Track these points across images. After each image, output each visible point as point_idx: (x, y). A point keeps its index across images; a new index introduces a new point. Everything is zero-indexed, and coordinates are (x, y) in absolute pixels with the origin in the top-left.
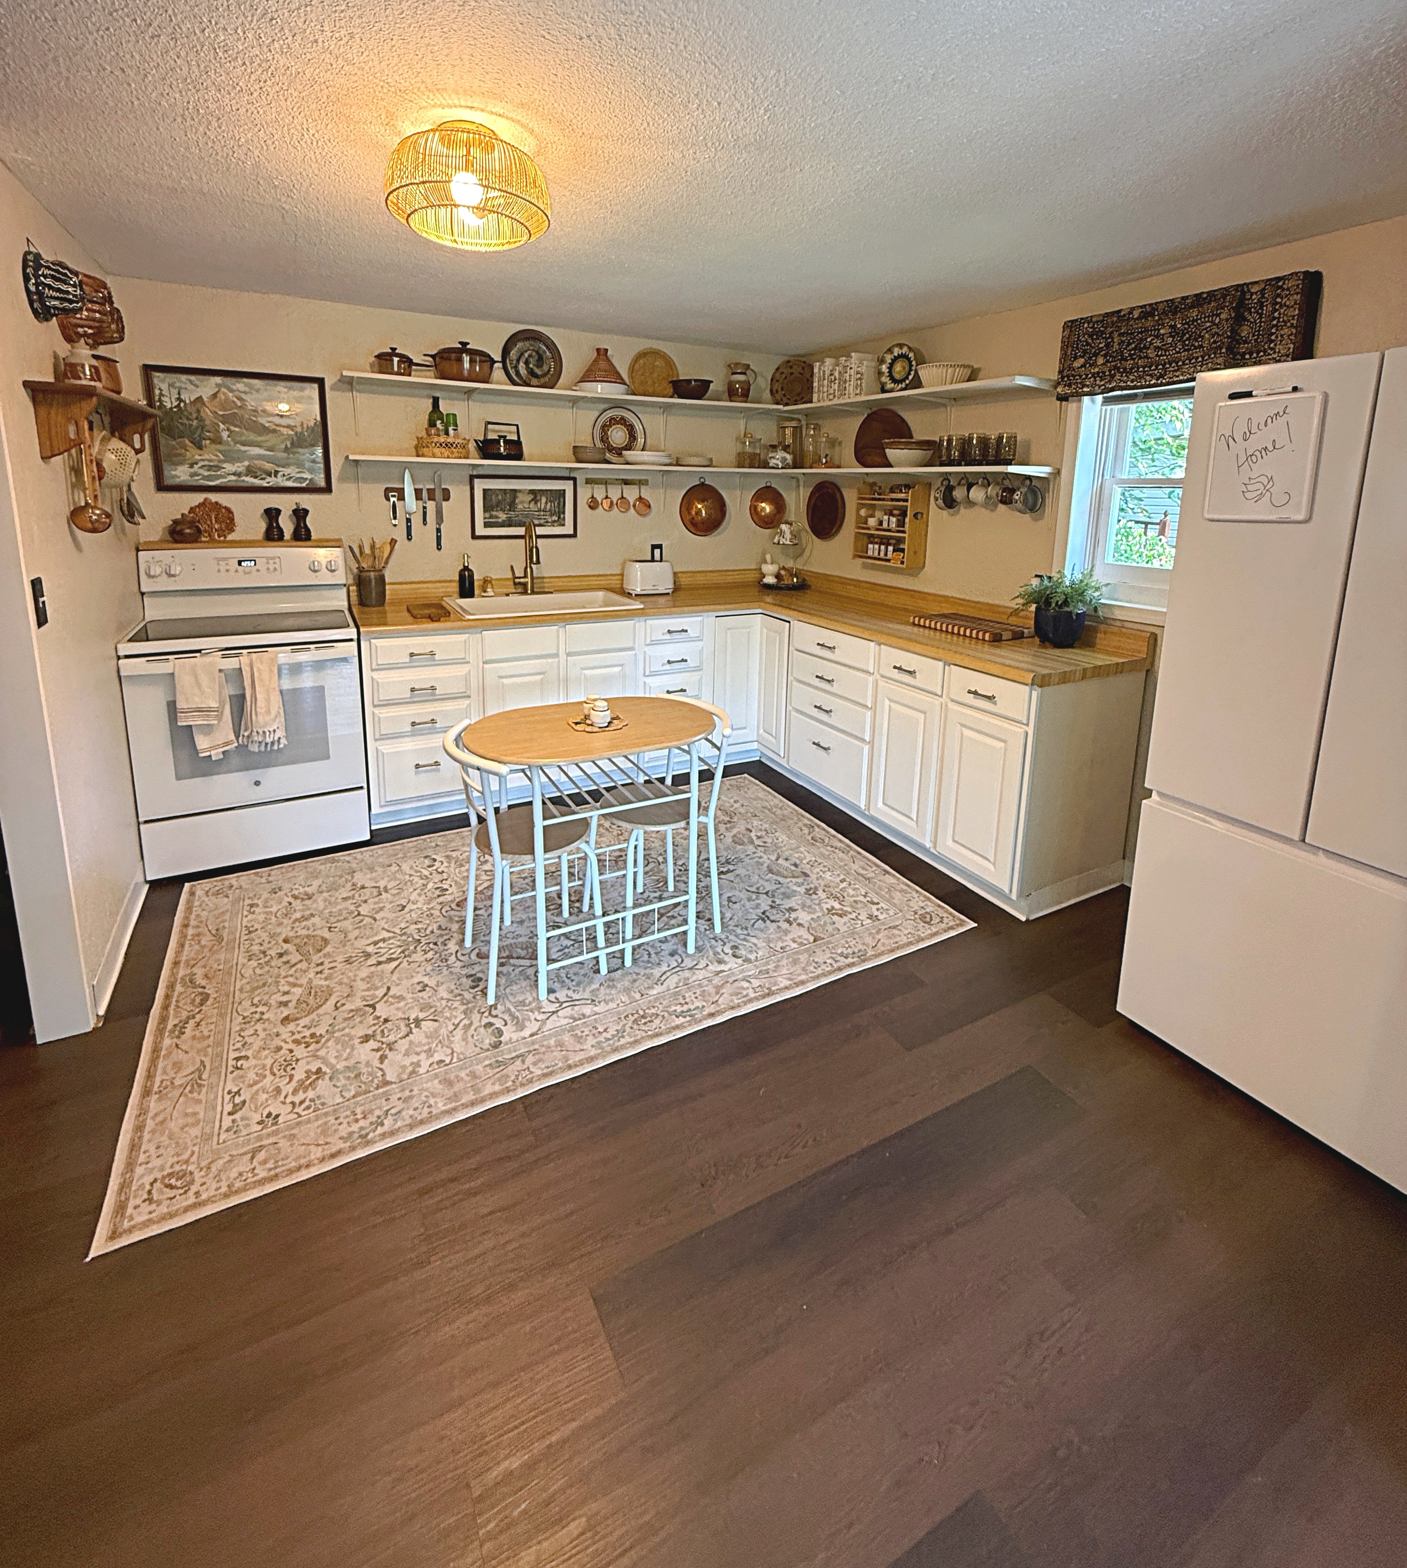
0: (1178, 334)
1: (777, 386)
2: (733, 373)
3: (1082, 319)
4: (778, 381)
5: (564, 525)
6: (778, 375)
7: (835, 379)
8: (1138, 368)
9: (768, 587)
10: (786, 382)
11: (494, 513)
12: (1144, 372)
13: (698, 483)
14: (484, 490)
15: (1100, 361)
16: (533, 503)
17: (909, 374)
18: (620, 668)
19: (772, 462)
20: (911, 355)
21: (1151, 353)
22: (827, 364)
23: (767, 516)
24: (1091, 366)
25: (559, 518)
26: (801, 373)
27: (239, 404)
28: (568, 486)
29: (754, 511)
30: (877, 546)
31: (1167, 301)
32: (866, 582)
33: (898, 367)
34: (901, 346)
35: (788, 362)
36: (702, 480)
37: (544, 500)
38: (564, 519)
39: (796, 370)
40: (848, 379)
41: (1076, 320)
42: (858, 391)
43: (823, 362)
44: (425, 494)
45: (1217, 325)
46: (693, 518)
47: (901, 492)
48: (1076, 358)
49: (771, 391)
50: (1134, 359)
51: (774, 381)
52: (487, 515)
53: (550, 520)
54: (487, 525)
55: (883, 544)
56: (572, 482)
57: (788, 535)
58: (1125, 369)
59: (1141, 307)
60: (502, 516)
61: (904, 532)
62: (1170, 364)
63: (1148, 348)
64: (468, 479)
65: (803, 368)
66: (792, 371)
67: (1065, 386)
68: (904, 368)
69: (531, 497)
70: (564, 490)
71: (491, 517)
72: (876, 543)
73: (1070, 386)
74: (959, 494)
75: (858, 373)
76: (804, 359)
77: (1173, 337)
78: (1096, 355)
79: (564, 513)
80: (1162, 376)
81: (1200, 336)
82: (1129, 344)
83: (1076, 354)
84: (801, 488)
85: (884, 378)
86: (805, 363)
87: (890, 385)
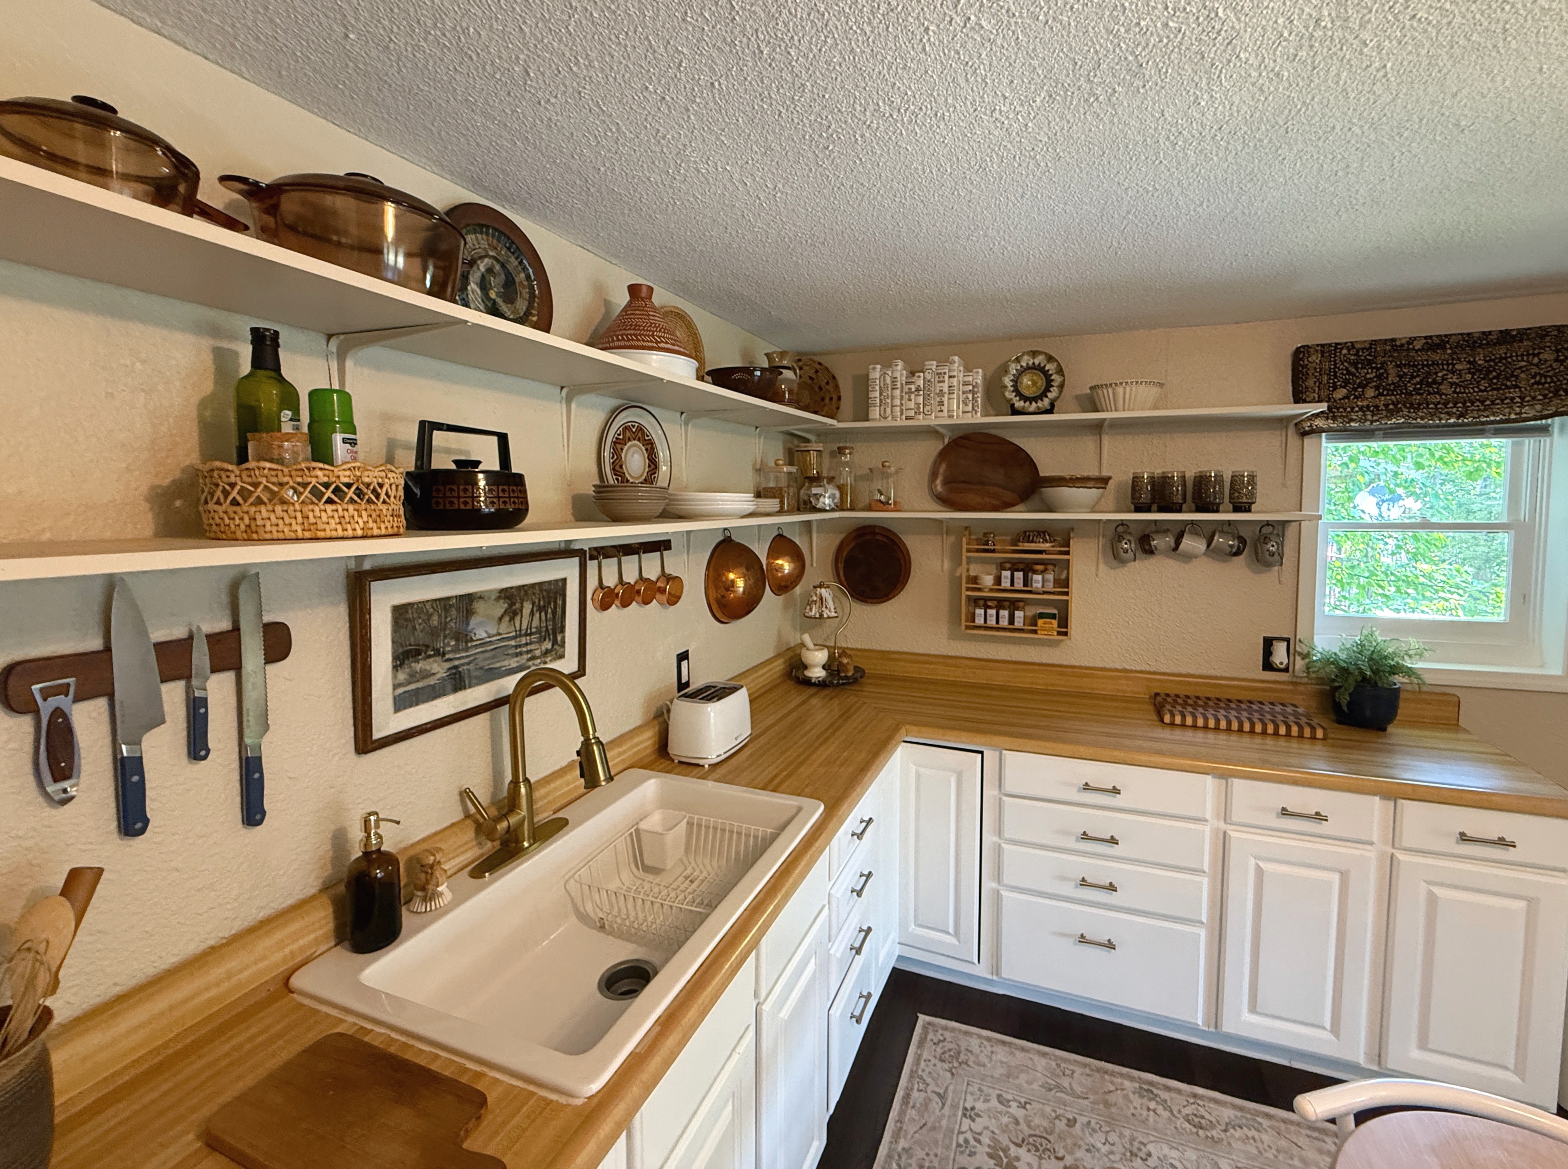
0: (1478, 370)
3: (1337, 344)
5: (563, 654)
7: (917, 389)
8: (1428, 405)
11: (418, 666)
12: (1437, 409)
14: (396, 606)
15: (1370, 393)
16: (506, 619)
17: (1047, 389)
20: (1051, 367)
21: (1446, 389)
22: (897, 368)
23: (787, 576)
24: (1356, 397)
25: (555, 642)
26: (811, 378)
28: (569, 570)
30: (992, 612)
31: (1462, 334)
33: (1029, 381)
34: (1034, 354)
36: (726, 534)
39: (807, 372)
40: (946, 390)
41: (1330, 345)
42: (970, 408)
43: (888, 365)
44: (197, 656)
45: (1537, 365)
46: (722, 599)
47: (1045, 541)
48: (1335, 388)
50: (1421, 394)
52: (402, 676)
54: (402, 702)
56: (575, 560)
58: (1412, 404)
59: (1426, 338)
60: (443, 669)
61: (1062, 593)
62: (1473, 403)
63: (1440, 384)
65: (817, 371)
66: (802, 373)
68: (1034, 383)
69: (502, 606)
70: (564, 581)
71: (413, 677)
72: (990, 608)
75: (966, 384)
76: (818, 359)
77: (1473, 374)
78: (1364, 387)
79: (563, 628)
80: (1462, 415)
81: (1512, 376)
82: (1413, 377)
83: (1334, 383)
84: (815, 536)
85: (1010, 395)
86: (820, 364)
87: (1019, 404)
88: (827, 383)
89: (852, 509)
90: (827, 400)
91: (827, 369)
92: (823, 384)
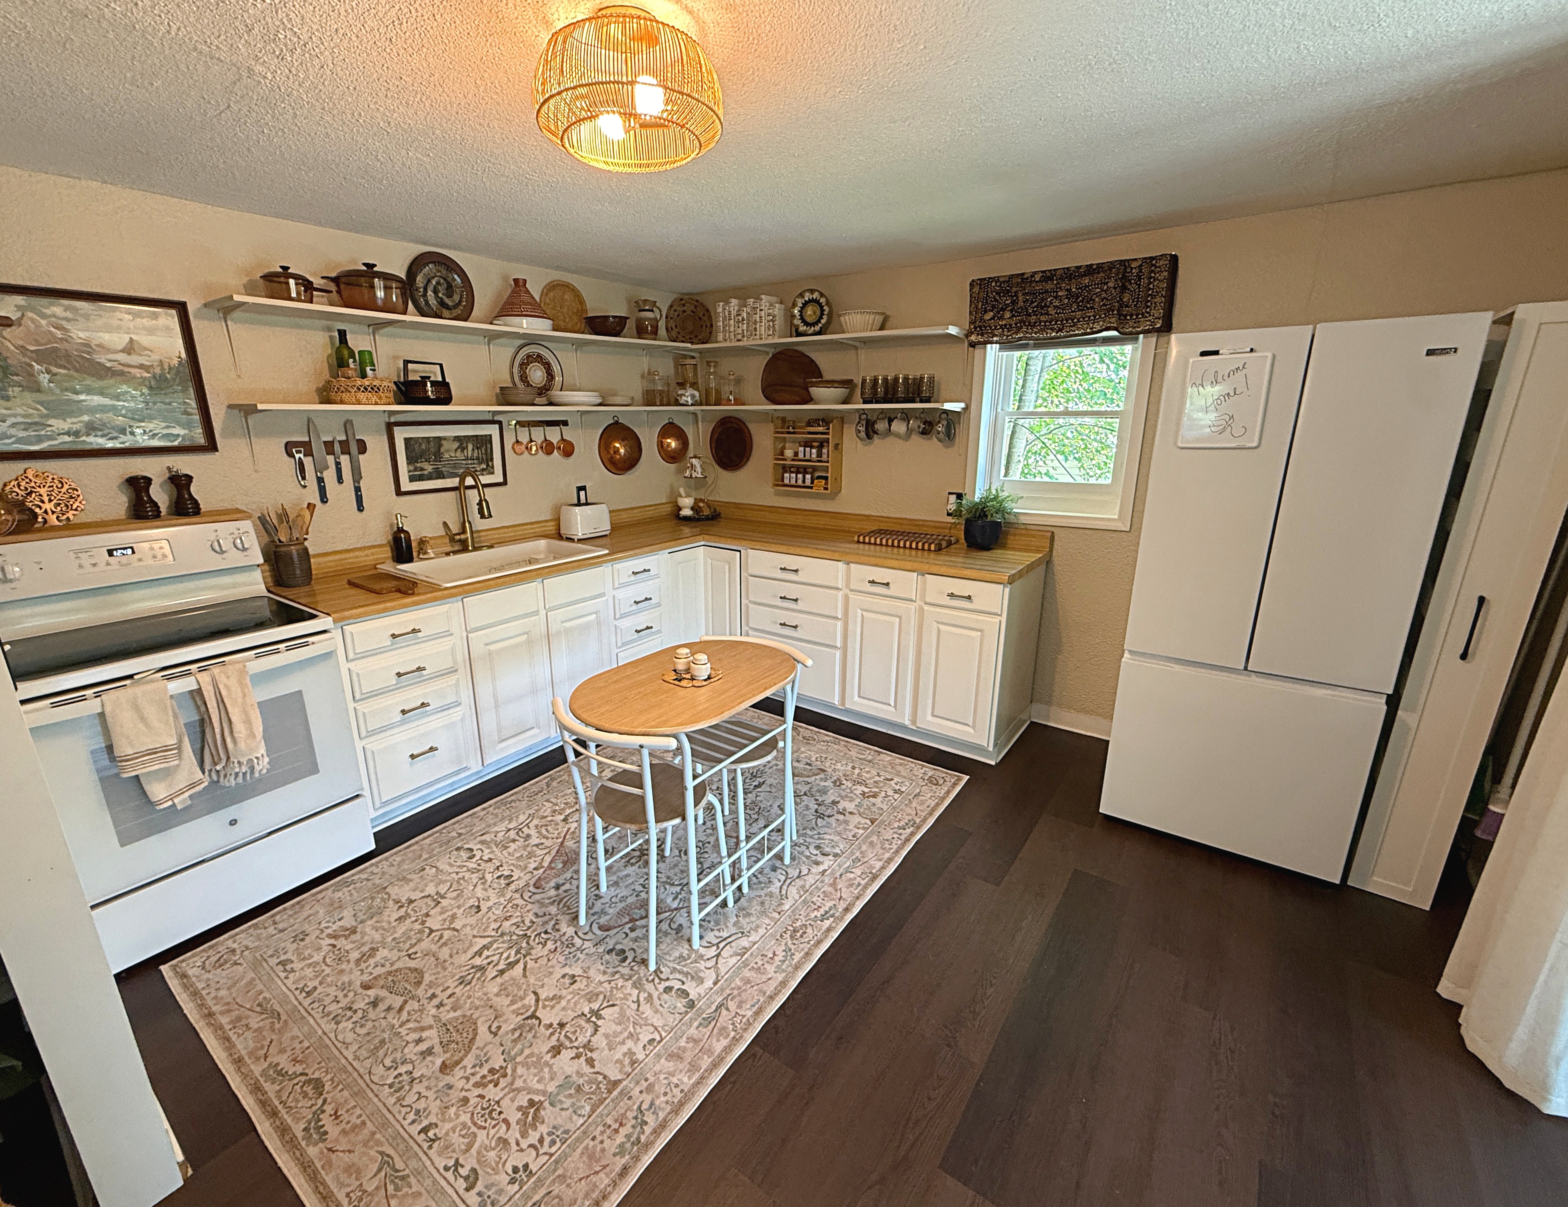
0: (1073, 296)
1: (672, 324)
2: (640, 311)
3: (989, 278)
4: (672, 318)
5: (493, 473)
6: (672, 312)
7: (743, 320)
8: (1040, 323)
9: (686, 519)
10: (680, 319)
11: (418, 465)
12: (1045, 326)
13: (612, 421)
14: (405, 439)
15: (1008, 315)
16: (459, 450)
17: (821, 318)
18: (594, 615)
19: (683, 400)
20: (823, 301)
21: (1052, 311)
22: (732, 304)
23: (674, 451)
24: (999, 318)
25: (488, 465)
26: (693, 312)
27: (59, 334)
28: (493, 431)
29: (661, 445)
30: (793, 475)
31: (1063, 269)
32: (783, 508)
33: (809, 311)
34: (811, 292)
35: (682, 299)
36: (615, 420)
37: (470, 447)
38: (493, 466)
39: (689, 308)
40: (758, 319)
41: (984, 280)
42: (771, 332)
43: (727, 303)
44: (337, 448)
45: (1106, 291)
46: (612, 458)
47: (819, 426)
48: (986, 312)
49: (667, 329)
50: (1036, 315)
51: (669, 318)
52: (411, 468)
53: (478, 469)
54: (412, 479)
55: (800, 473)
56: (497, 426)
57: (698, 469)
58: (1030, 323)
59: (1042, 272)
60: (429, 468)
61: (823, 461)
62: (1067, 321)
63: (1049, 307)
64: (384, 427)
65: (696, 307)
66: (685, 308)
67: (978, 335)
68: (815, 313)
69: (456, 445)
70: (491, 436)
71: (416, 469)
72: (792, 472)
73: (982, 335)
74: (881, 426)
75: (769, 315)
76: (696, 298)
77: (1069, 299)
78: (1003, 310)
79: (492, 460)
80: (1060, 330)
81: (1091, 300)
82: (1032, 302)
83: (985, 308)
84: (700, 423)
85: (797, 322)
86: (697, 301)
87: (802, 328)
88: (704, 315)
89: (717, 404)
90: (704, 328)
91: (702, 304)
92: (701, 315)
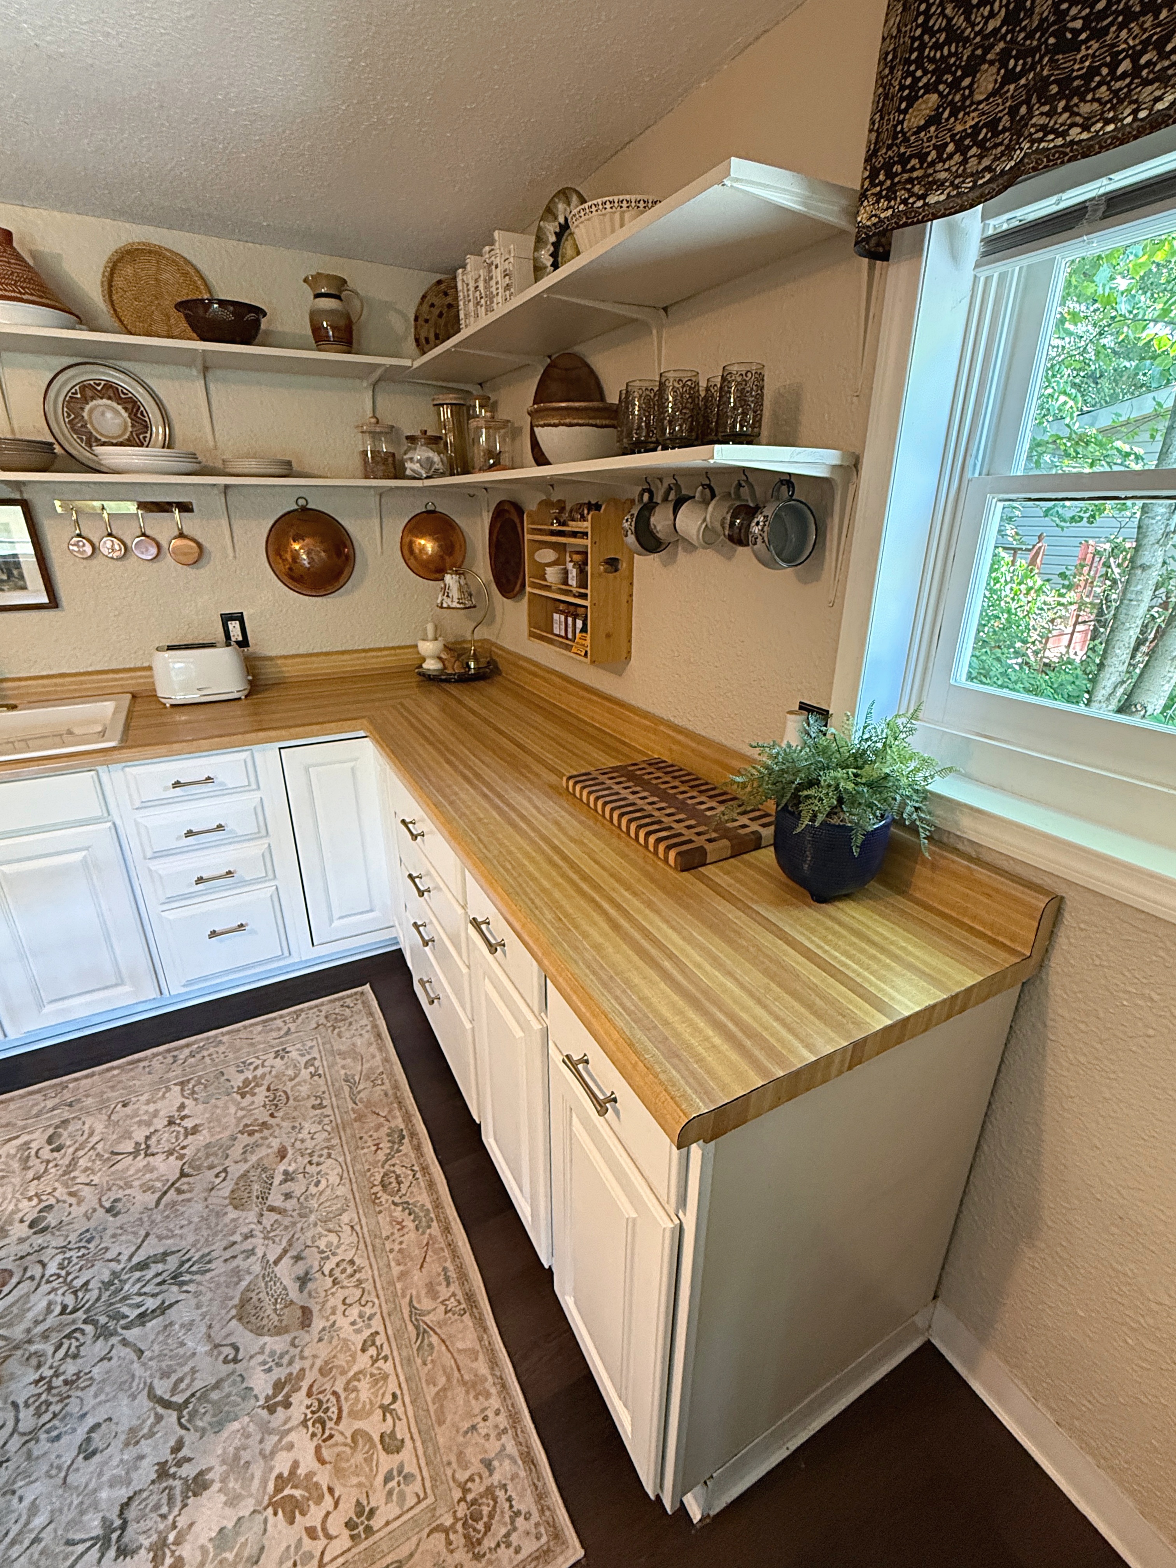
1: (427, 331)
2: (319, 296)
4: (427, 321)
5: (24, 587)
6: (425, 307)
9: (429, 678)
10: (442, 321)
13: (296, 507)
18: (83, 854)
19: (410, 468)
23: (427, 559)
25: (10, 574)
28: (15, 516)
29: (408, 552)
30: (563, 618)
35: (439, 282)
36: (302, 502)
38: (22, 577)
46: (291, 568)
47: (582, 518)
49: (417, 340)
51: (421, 321)
55: (571, 615)
56: (21, 507)
57: (455, 593)
61: (584, 596)
66: (449, 300)
72: (562, 612)
